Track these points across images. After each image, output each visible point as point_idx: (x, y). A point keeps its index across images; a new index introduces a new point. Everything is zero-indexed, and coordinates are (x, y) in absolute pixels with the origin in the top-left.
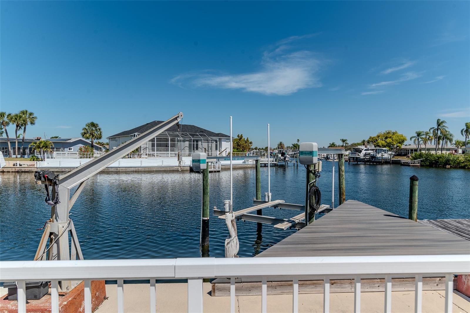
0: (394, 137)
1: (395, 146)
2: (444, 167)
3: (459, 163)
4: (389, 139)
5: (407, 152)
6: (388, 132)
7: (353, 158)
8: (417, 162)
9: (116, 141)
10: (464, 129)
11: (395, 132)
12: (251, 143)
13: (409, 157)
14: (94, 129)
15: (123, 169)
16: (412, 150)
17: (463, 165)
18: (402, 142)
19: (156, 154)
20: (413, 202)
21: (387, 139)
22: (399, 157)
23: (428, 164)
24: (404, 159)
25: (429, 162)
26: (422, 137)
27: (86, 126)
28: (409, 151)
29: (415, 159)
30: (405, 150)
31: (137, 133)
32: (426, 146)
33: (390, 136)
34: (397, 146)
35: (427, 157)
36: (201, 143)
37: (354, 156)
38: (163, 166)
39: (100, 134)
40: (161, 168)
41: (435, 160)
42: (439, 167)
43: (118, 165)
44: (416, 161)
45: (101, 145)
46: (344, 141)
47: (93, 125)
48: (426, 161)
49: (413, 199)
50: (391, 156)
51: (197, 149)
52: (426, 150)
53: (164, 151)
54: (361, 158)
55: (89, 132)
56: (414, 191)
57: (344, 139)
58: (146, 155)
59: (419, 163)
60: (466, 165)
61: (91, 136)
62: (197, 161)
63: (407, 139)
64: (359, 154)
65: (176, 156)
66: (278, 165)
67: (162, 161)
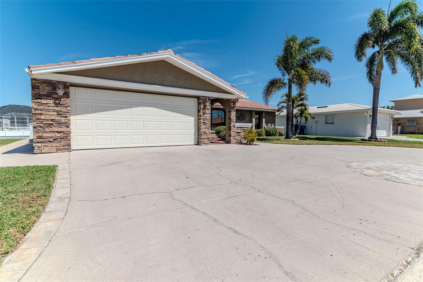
53: (23, 126)
58: (8, 128)
67: (23, 132)
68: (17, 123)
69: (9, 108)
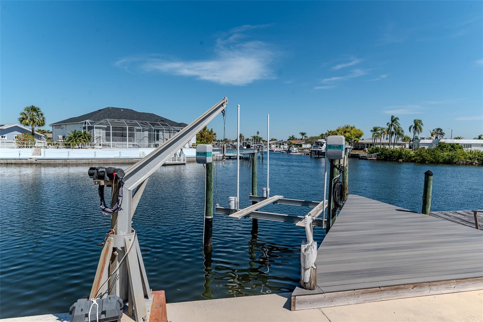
0: (352, 132)
1: (353, 140)
2: (397, 161)
3: (410, 157)
4: (348, 133)
5: (363, 147)
6: (346, 126)
7: (315, 151)
8: (374, 157)
9: (62, 129)
10: (412, 125)
11: (353, 126)
12: (215, 134)
13: (365, 151)
14: (35, 114)
15: (73, 161)
16: (368, 144)
17: (414, 159)
18: (359, 136)
19: (112, 144)
20: (427, 197)
21: (346, 133)
22: (356, 151)
23: (383, 158)
24: (361, 153)
25: (384, 156)
26: (378, 132)
27: (25, 110)
28: (365, 145)
29: (372, 153)
30: (362, 144)
31: (89, 120)
32: (381, 141)
33: (348, 131)
34: (355, 141)
35: (383, 152)
36: (162, 133)
37: (316, 150)
38: (121, 157)
39: (43, 120)
40: (118, 160)
41: (390, 155)
42: (392, 161)
43: (68, 157)
44: (373, 154)
45: (42, 133)
46: (303, 134)
47: (34, 109)
48: (381, 155)
49: (428, 194)
50: (350, 150)
51: (158, 139)
52: (381, 144)
53: (120, 141)
54: (323, 151)
55: (29, 118)
56: (429, 186)
57: (303, 132)
58: (100, 145)
59: (375, 157)
60: (416, 160)
61: (32, 122)
62: (202, 154)
63: (364, 134)
64: (321, 147)
65: (135, 147)
66: (243, 157)
67: (120, 152)
68: (112, 136)
69: (105, 113)
